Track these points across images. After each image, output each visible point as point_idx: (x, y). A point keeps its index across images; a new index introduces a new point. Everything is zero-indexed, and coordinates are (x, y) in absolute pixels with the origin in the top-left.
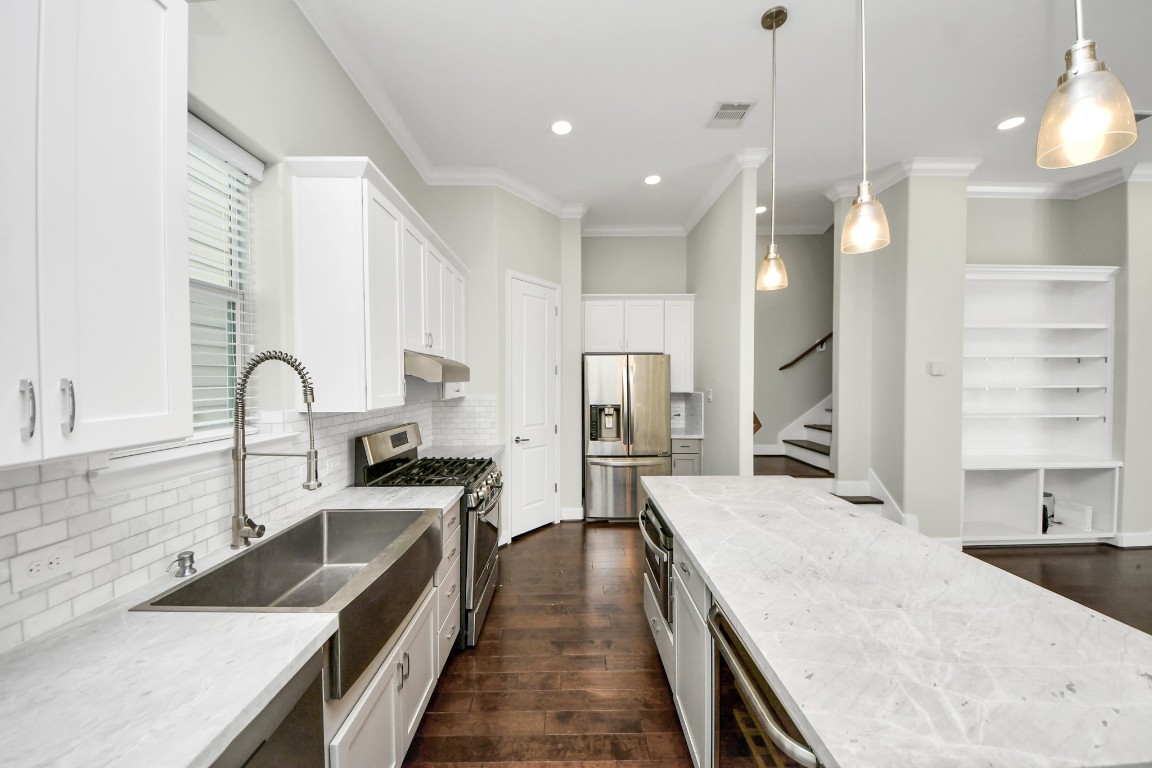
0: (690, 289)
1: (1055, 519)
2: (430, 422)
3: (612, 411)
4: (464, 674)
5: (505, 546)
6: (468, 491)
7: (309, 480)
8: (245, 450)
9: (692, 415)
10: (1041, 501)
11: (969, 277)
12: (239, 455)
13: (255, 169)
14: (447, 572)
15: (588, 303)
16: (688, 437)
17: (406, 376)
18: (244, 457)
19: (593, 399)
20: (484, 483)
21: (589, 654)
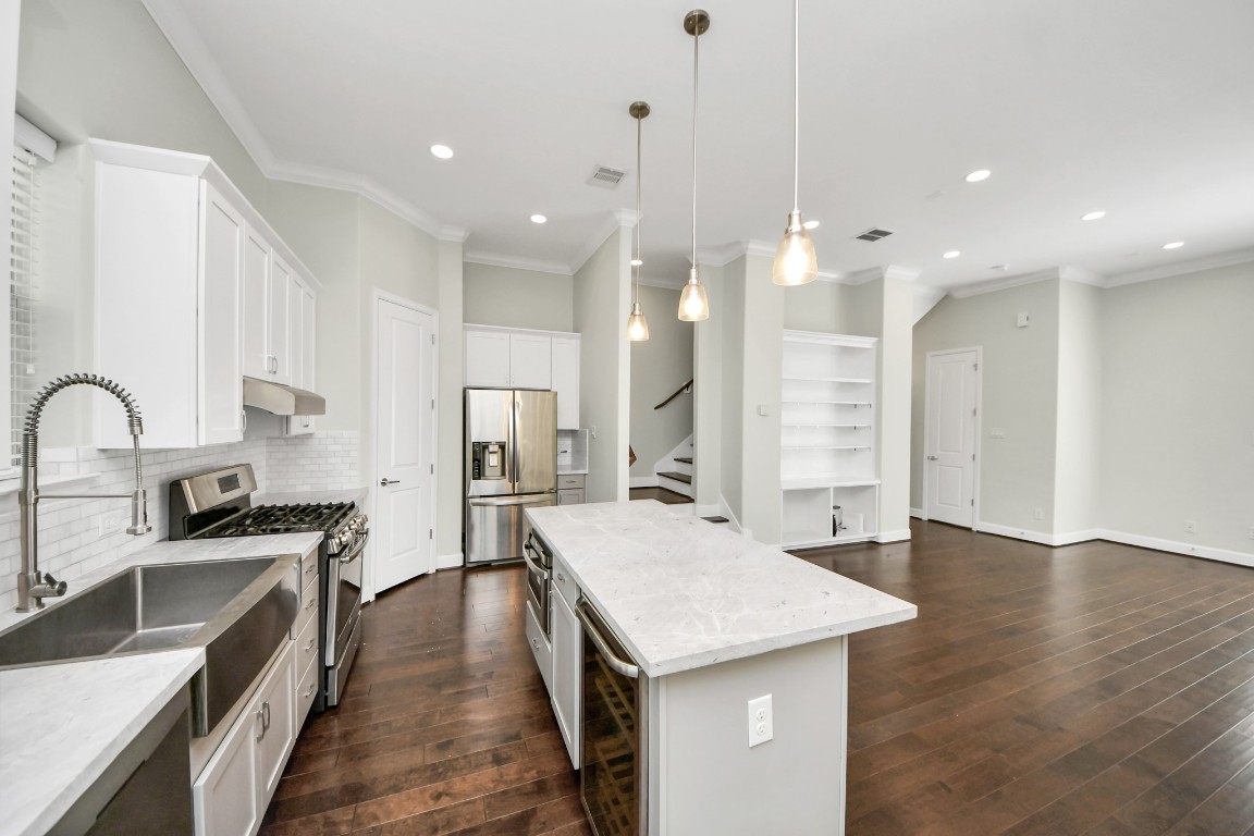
0: (576, 330)
1: (843, 526)
2: (264, 463)
3: (496, 448)
4: (325, 734)
5: (368, 603)
6: (328, 536)
7: (135, 522)
8: (37, 492)
9: (578, 452)
10: (832, 512)
11: (785, 339)
12: (27, 498)
13: (45, 147)
14: (305, 625)
15: (470, 334)
16: (574, 472)
17: (245, 407)
18: (37, 500)
19: (475, 436)
20: (347, 528)
21: (469, 687)
